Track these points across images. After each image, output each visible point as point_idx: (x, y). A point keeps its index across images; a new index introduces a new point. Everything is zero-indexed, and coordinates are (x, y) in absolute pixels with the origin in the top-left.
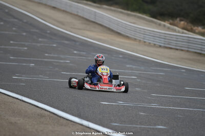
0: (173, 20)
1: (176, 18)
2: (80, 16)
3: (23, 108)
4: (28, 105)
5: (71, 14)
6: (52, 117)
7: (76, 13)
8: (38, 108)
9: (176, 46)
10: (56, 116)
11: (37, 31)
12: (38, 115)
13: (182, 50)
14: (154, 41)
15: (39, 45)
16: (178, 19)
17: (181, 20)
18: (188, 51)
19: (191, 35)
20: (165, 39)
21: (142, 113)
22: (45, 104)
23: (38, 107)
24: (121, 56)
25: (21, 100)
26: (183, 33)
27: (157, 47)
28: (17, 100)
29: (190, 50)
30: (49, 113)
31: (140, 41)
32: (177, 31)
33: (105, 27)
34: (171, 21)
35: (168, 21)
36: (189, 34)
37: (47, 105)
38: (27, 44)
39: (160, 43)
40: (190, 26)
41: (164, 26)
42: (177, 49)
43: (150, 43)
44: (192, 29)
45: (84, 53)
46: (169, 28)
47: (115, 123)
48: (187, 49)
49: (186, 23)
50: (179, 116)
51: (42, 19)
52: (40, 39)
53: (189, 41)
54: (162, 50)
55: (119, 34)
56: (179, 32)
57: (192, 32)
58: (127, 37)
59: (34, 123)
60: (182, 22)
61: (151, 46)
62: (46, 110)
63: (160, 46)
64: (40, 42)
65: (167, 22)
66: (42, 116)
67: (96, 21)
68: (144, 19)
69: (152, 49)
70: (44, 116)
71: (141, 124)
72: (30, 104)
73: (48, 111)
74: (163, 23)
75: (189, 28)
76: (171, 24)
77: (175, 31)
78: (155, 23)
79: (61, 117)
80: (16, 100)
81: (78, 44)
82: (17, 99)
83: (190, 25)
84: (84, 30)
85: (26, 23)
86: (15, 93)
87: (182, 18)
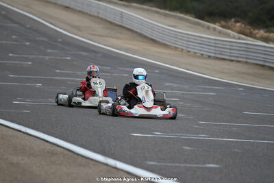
0: (226, 21)
1: (231, 18)
2: (101, 19)
3: (28, 144)
4: (35, 139)
6: (66, 155)
7: (97, 15)
8: (47, 143)
9: (230, 56)
10: (72, 154)
11: (45, 39)
12: (48, 152)
13: (238, 61)
14: (201, 50)
15: (47, 58)
16: (233, 20)
17: (237, 22)
18: (246, 62)
19: (251, 41)
20: (215, 47)
21: (186, 148)
22: (57, 137)
23: (47, 141)
24: (157, 71)
25: (24, 133)
26: (239, 39)
27: (205, 58)
28: (20, 133)
29: (249, 61)
30: (62, 150)
31: (182, 50)
32: (232, 36)
33: (136, 32)
34: (223, 23)
35: (219, 22)
36: (247, 40)
37: (60, 139)
38: (31, 57)
39: (208, 52)
40: (248, 29)
41: (215, 29)
42: (232, 61)
43: (195, 53)
44: (251, 33)
45: (109, 68)
46: (220, 32)
47: (151, 161)
48: (245, 60)
49: (243, 26)
50: (236, 150)
51: (51, 24)
52: (49, 51)
53: (248, 49)
54: (212, 62)
55: (154, 41)
56: (234, 38)
57: (251, 37)
58: (165, 46)
59: (43, 163)
60: (238, 24)
61: (198, 57)
62: (58, 146)
63: (209, 56)
64: (49, 54)
65: (217, 24)
66: (53, 154)
67: (124, 25)
68: (187, 20)
69: (198, 61)
70: (56, 154)
71: (185, 161)
72: (37, 137)
73: (63, 148)
74: (212, 25)
75: (248, 31)
76: (222, 27)
77: (229, 36)
78: (203, 26)
79: (78, 154)
80: (17, 132)
81: (99, 55)
82: (20, 131)
83: (249, 27)
84: (107, 36)
85: (30, 28)
86: (17, 123)
87: (238, 19)
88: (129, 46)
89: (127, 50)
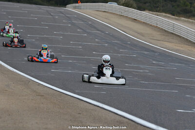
2: (159, 28)
3: (104, 116)
5: (151, 25)
7: (156, 25)
8: (117, 116)
11: (118, 42)
12: (118, 122)
15: (119, 55)
22: (124, 111)
23: (117, 114)
25: (101, 108)
30: (127, 120)
33: (184, 38)
37: (126, 112)
45: (163, 63)
52: (121, 50)
62: (124, 117)
64: (121, 53)
67: (174, 33)
72: (110, 111)
73: (126, 118)
79: (138, 124)
80: (96, 107)
84: (163, 41)
85: (108, 34)
86: (96, 101)
88: (178, 48)
89: (177, 51)
